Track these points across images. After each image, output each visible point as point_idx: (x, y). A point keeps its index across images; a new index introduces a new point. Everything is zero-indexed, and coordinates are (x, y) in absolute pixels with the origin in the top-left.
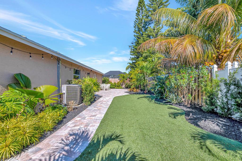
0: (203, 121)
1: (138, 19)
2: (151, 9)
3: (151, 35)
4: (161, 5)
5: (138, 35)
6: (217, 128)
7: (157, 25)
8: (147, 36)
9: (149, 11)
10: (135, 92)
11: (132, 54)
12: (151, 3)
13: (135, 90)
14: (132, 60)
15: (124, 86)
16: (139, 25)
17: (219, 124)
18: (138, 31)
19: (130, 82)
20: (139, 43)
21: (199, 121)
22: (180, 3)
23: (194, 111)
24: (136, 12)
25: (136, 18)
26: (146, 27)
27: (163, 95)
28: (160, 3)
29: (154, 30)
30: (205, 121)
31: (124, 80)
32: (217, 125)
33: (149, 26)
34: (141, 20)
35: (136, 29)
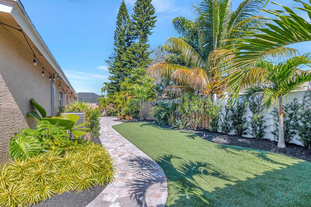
0: (214, 138)
1: (120, 30)
2: (136, 22)
3: (137, 53)
4: (148, 20)
5: (119, 49)
6: (225, 141)
7: (143, 41)
8: (132, 52)
9: (134, 23)
10: (127, 120)
11: (111, 71)
12: (136, 15)
13: (127, 117)
14: (111, 80)
15: (104, 113)
16: (121, 37)
17: (226, 139)
18: (120, 44)
19: (114, 108)
20: (121, 60)
21: (212, 139)
22: (178, 30)
23: (202, 132)
24: (117, 20)
25: (117, 28)
26: (130, 41)
27: (168, 121)
28: (147, 18)
29: (140, 47)
30: (216, 138)
31: (105, 105)
32: (225, 139)
33: (133, 41)
34: (124, 32)
35: (117, 41)
